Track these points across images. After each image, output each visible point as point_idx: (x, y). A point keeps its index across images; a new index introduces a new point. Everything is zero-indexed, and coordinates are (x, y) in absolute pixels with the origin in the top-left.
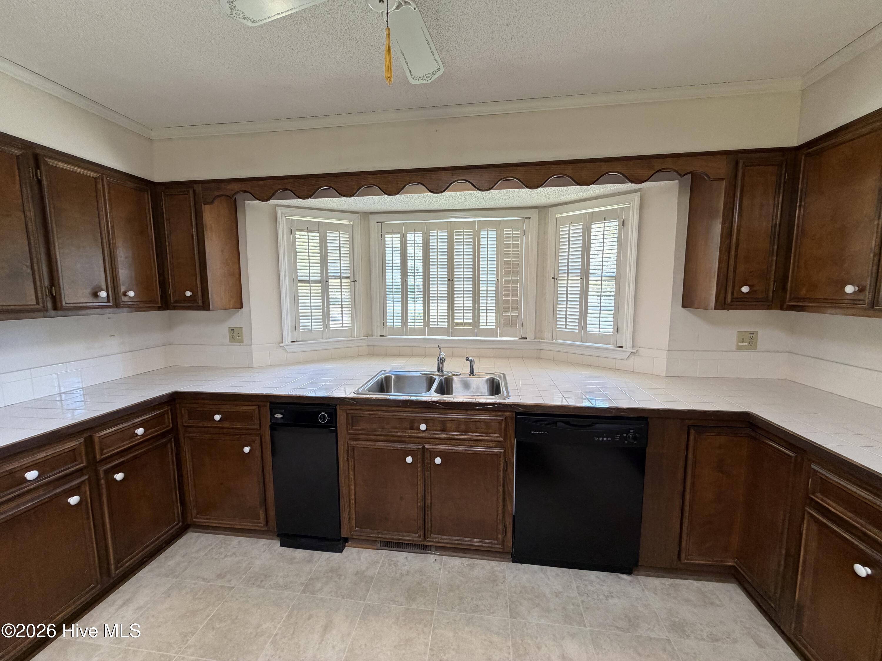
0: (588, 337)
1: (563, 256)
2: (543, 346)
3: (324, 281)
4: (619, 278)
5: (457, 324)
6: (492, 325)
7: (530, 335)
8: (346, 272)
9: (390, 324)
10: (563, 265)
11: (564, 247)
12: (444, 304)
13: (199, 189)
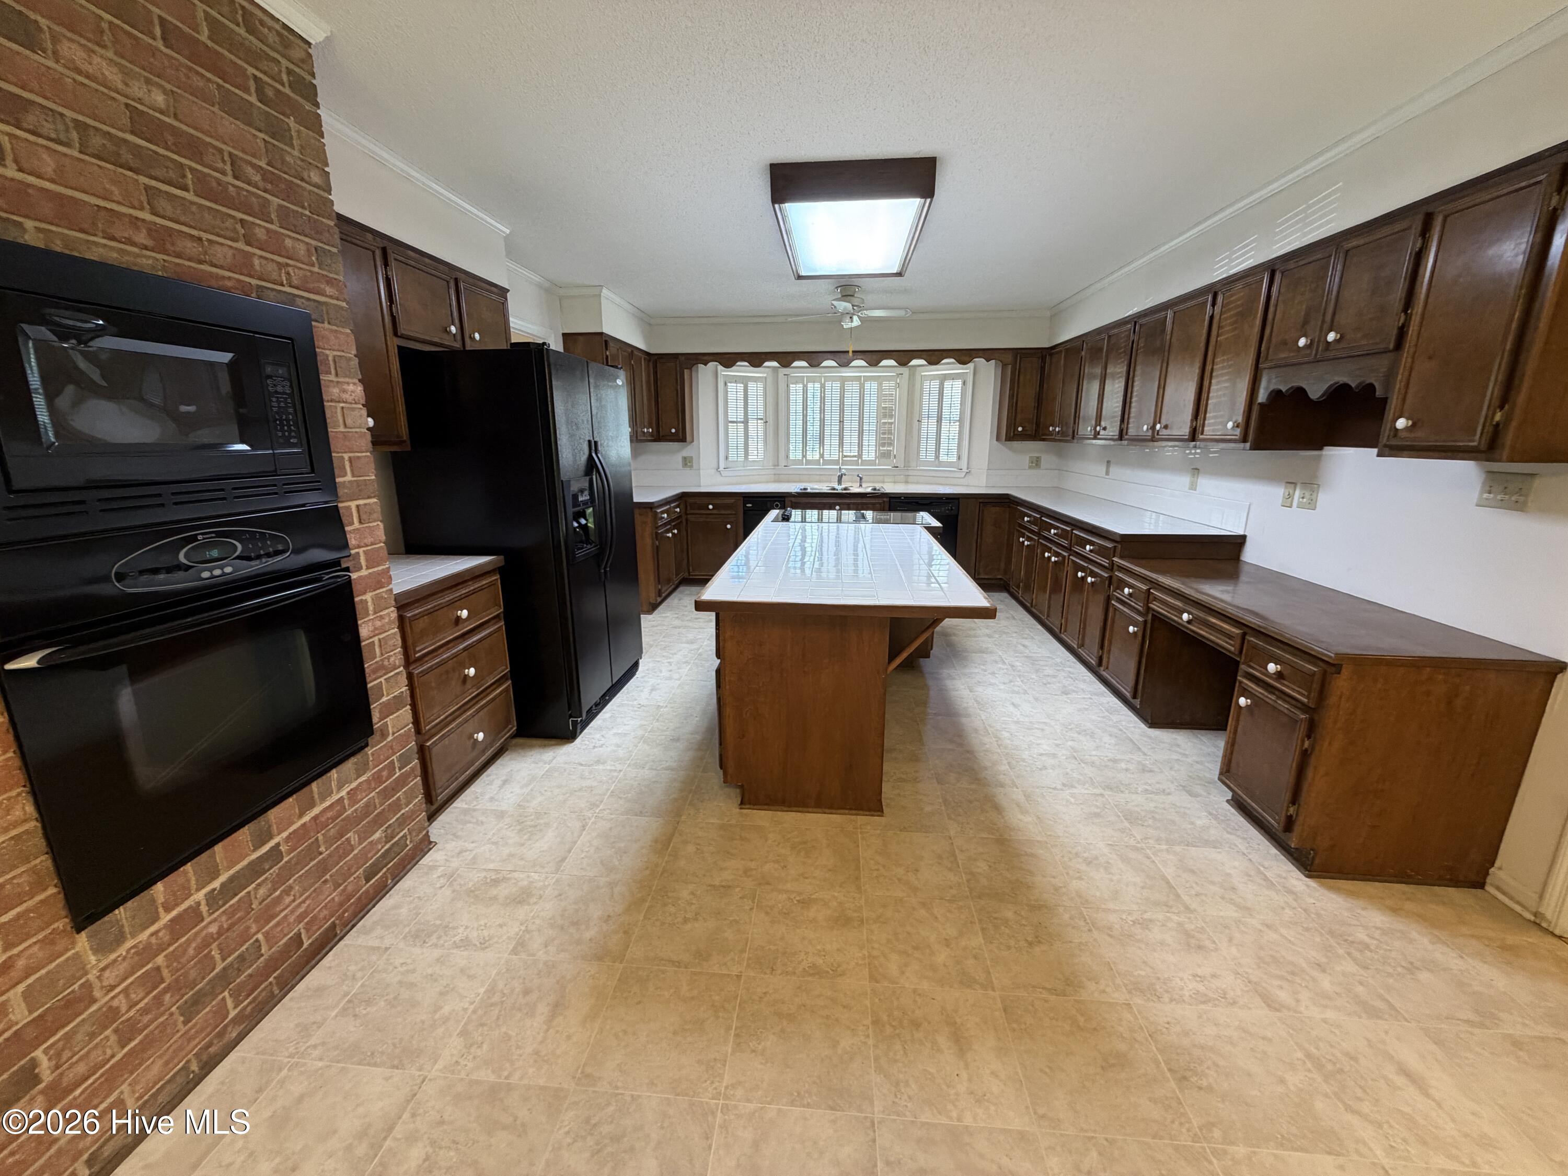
0: (941, 464)
1: (925, 403)
2: (910, 473)
3: (746, 422)
4: (961, 421)
5: (846, 456)
6: (872, 456)
7: (901, 465)
8: (761, 415)
9: (792, 457)
10: (925, 413)
11: (926, 397)
12: (836, 441)
13: (683, 358)
